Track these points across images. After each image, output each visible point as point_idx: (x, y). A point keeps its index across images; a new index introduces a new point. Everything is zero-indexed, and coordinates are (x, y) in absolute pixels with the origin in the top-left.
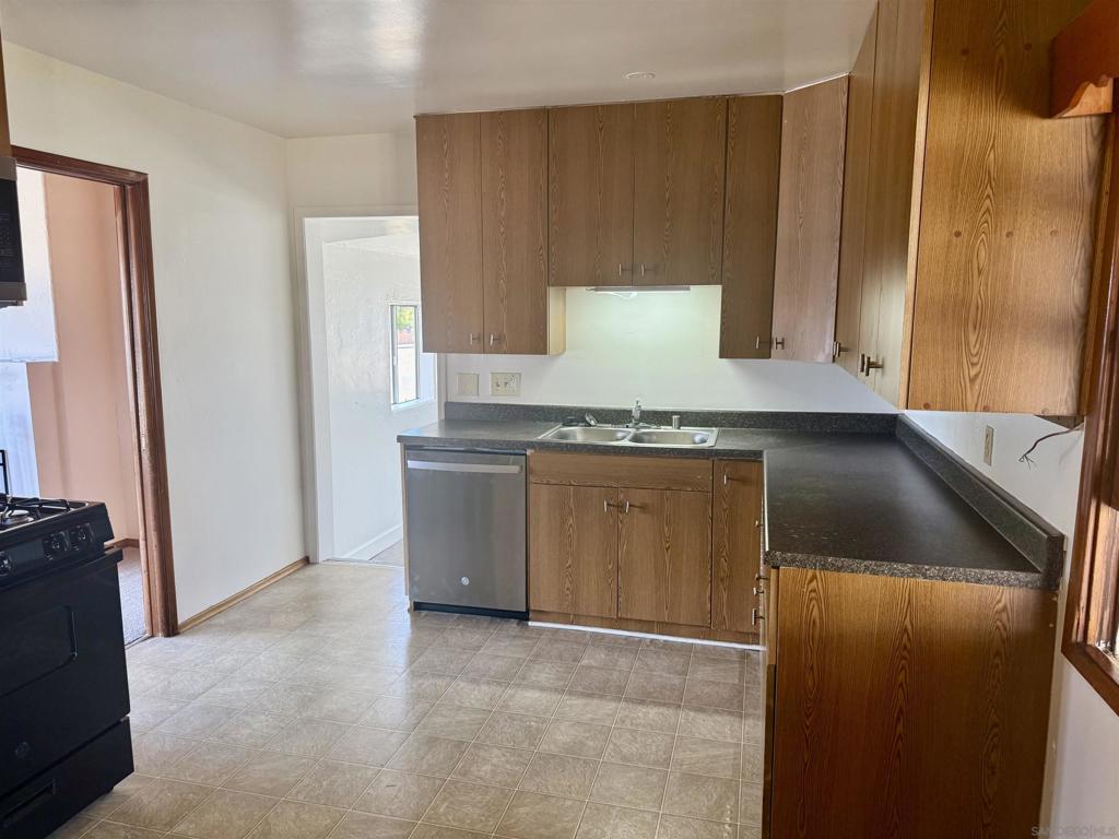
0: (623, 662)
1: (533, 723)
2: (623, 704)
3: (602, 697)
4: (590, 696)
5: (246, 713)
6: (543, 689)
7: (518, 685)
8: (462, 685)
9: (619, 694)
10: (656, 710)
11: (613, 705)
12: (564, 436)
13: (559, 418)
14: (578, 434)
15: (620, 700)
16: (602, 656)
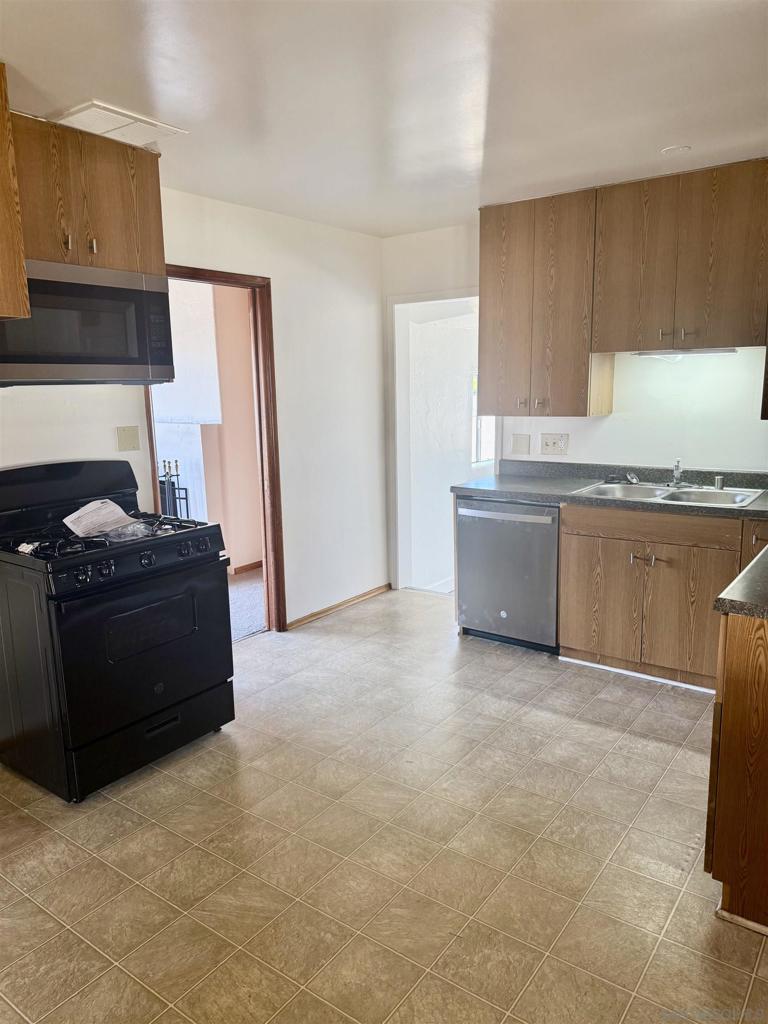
0: (638, 701)
1: (538, 737)
2: (626, 735)
3: (607, 726)
4: (597, 723)
5: (319, 693)
6: (555, 711)
7: (534, 705)
8: (487, 697)
9: (626, 727)
10: (656, 744)
11: (616, 734)
12: (603, 492)
13: (603, 476)
14: (616, 491)
15: (624, 731)
16: (619, 693)
